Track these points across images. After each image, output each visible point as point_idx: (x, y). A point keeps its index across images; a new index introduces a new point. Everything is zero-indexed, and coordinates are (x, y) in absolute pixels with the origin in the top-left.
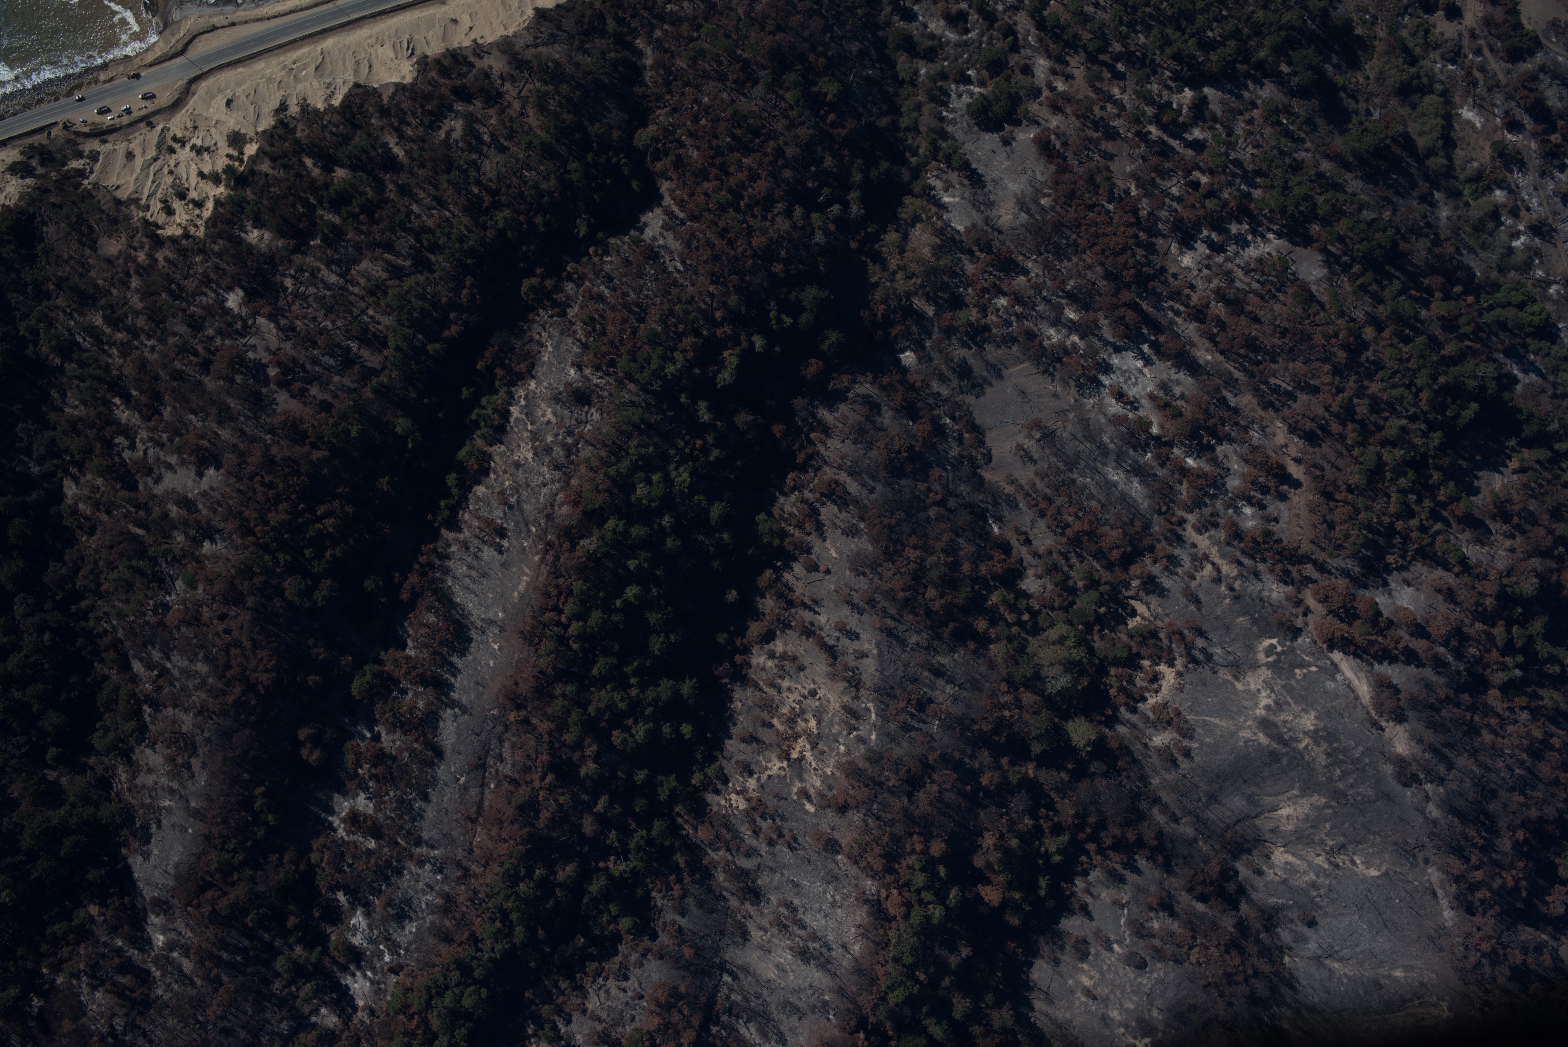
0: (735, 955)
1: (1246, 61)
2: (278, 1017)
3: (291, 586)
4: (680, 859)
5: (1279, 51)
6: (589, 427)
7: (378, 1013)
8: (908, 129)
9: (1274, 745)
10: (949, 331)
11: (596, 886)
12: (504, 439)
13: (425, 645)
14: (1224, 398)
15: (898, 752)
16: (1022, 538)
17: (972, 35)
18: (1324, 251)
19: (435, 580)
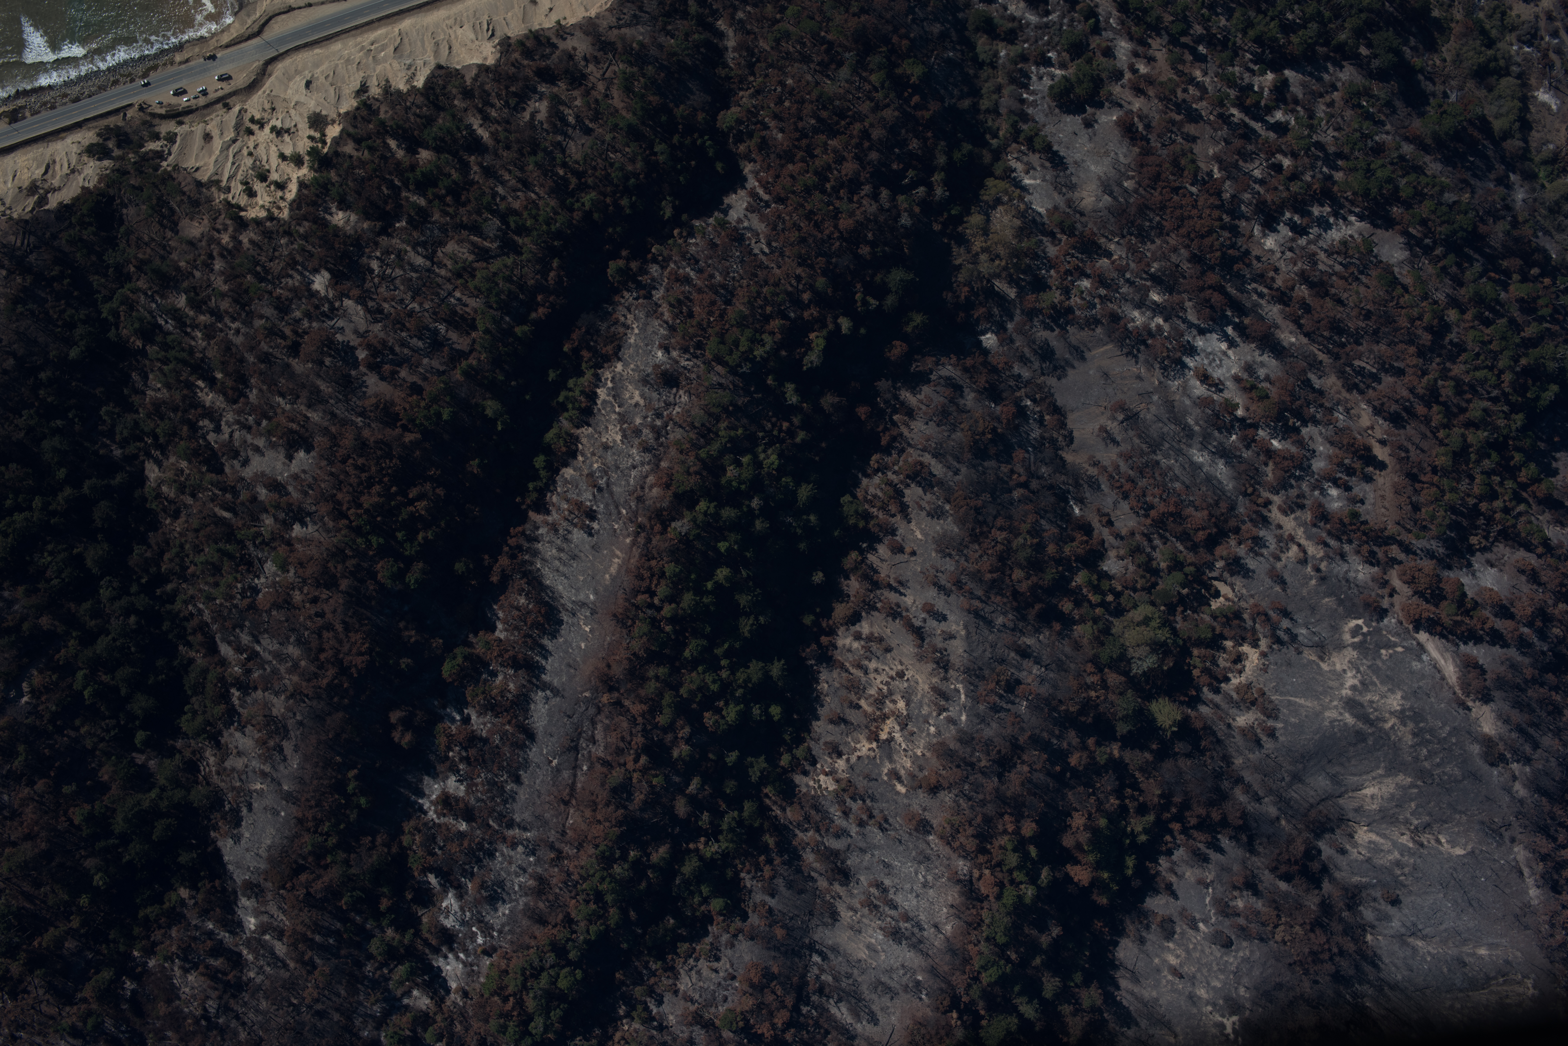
0: (824, 936)
1: (1326, 44)
2: (372, 999)
3: (384, 569)
4: (770, 840)
5: (1359, 33)
6: (678, 409)
7: (472, 994)
8: (988, 111)
9: (1360, 725)
10: (1031, 314)
11: (689, 867)
12: (591, 421)
13: (516, 628)
14: (1309, 380)
15: (988, 732)
16: (1105, 519)
17: (1053, 17)
18: (1405, 233)
19: (525, 562)
